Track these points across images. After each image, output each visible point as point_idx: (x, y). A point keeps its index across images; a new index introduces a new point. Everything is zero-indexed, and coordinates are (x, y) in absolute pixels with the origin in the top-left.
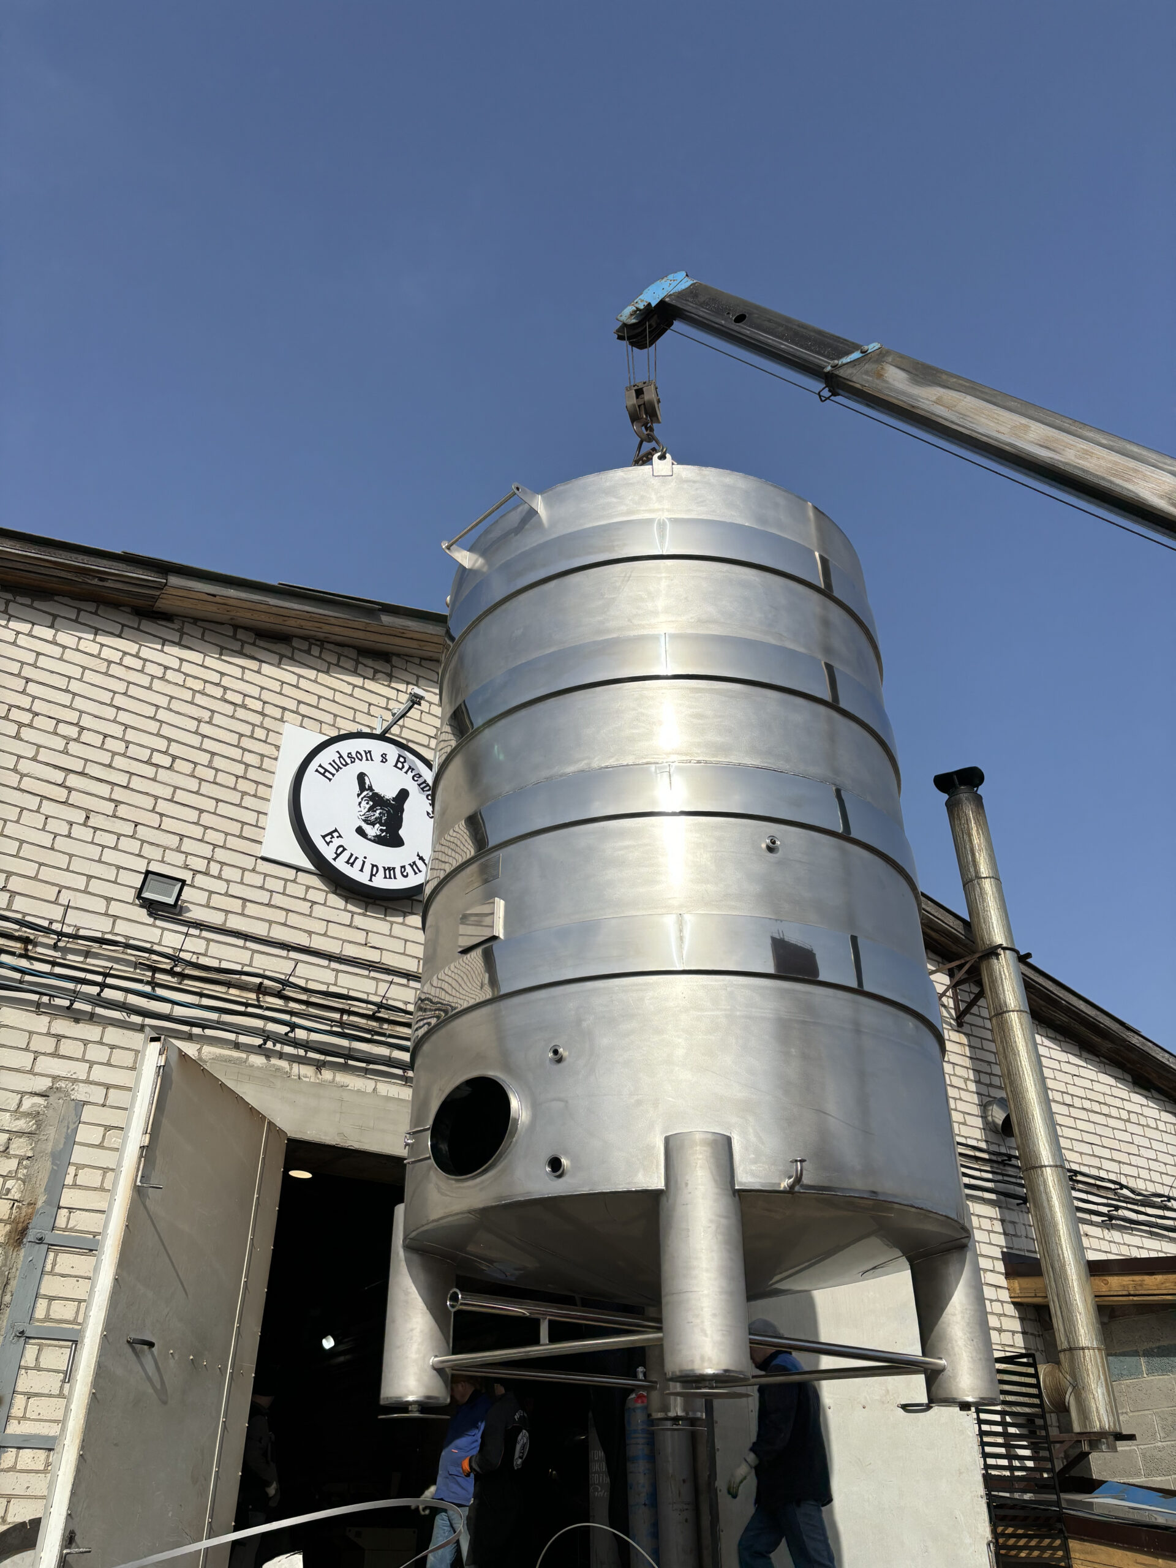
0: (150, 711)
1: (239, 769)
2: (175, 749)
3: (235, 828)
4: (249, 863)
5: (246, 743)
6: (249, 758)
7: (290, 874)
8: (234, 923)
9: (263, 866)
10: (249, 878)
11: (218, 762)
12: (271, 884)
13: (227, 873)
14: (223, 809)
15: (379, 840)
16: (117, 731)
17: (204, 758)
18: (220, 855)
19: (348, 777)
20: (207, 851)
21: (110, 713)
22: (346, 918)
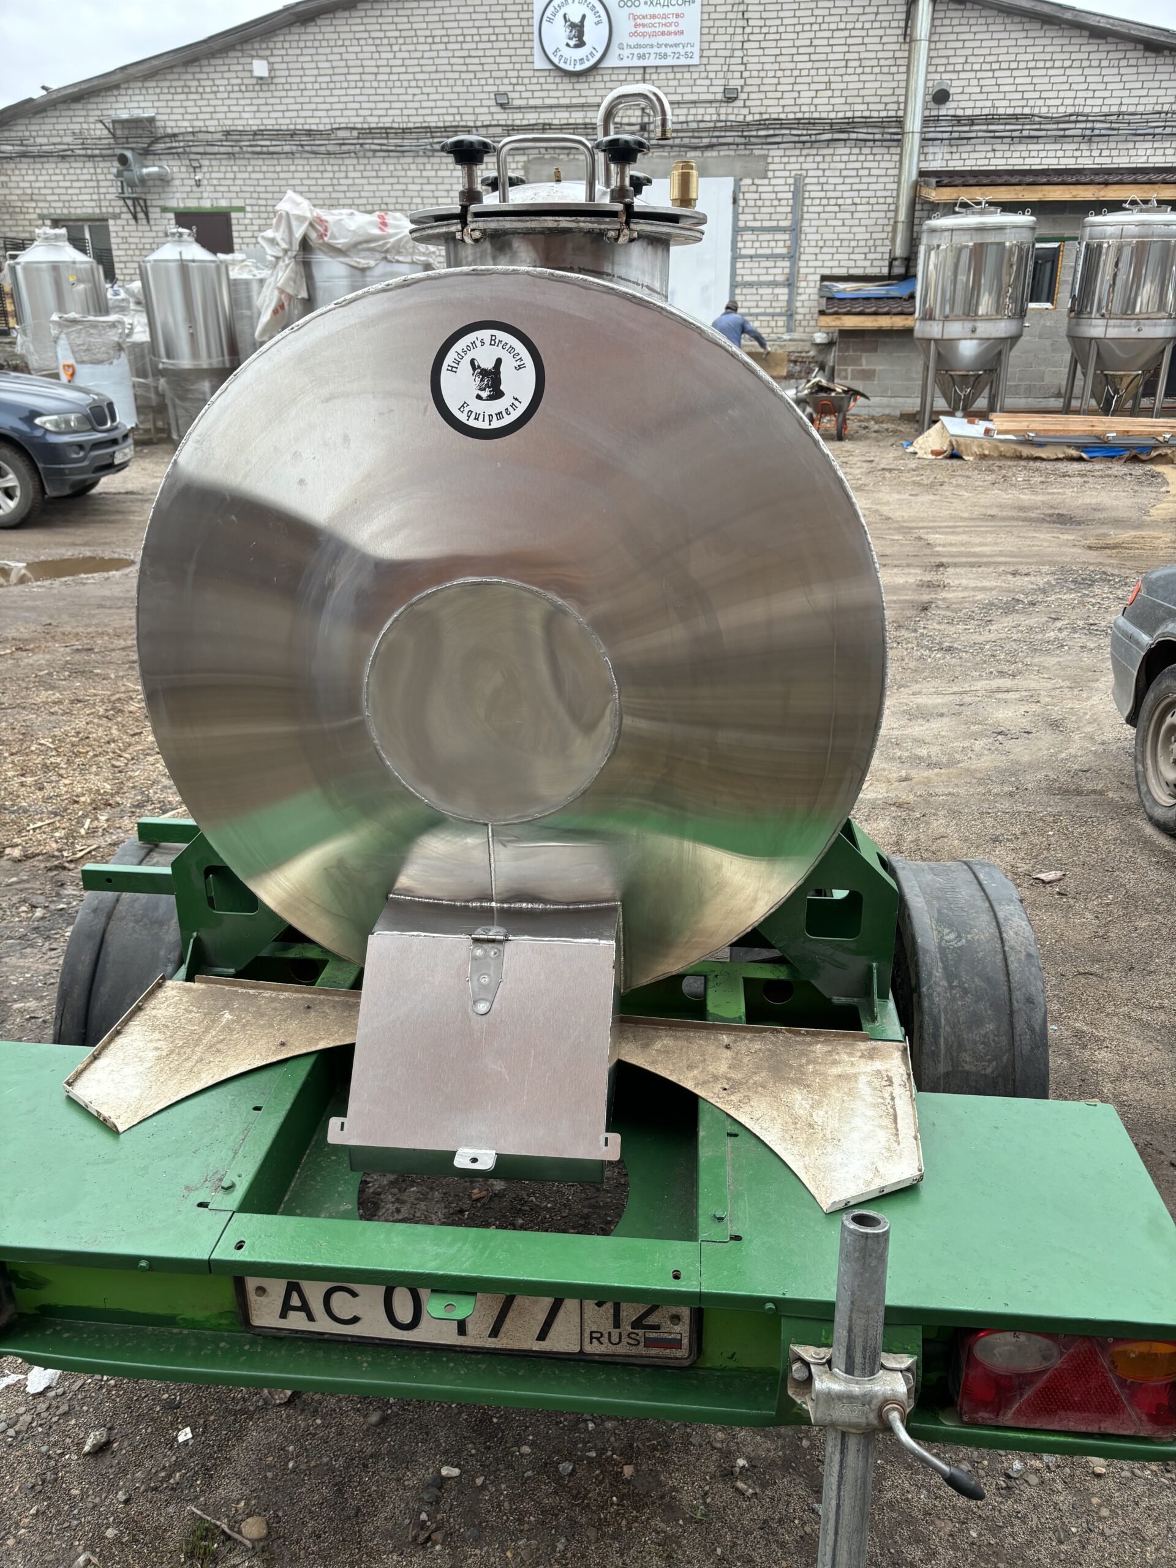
0: (483, 16)
1: (520, 30)
2: (497, 30)
3: (523, 59)
4: (530, 73)
5: (522, 15)
6: (524, 22)
7: (547, 74)
8: (532, 102)
9: (537, 74)
10: (534, 80)
11: (513, 30)
12: (542, 80)
13: (526, 81)
14: (519, 52)
15: (577, 46)
16: (475, 31)
17: (506, 30)
18: (522, 74)
19: (559, 19)
20: (515, 74)
21: (470, 24)
22: (570, 86)
